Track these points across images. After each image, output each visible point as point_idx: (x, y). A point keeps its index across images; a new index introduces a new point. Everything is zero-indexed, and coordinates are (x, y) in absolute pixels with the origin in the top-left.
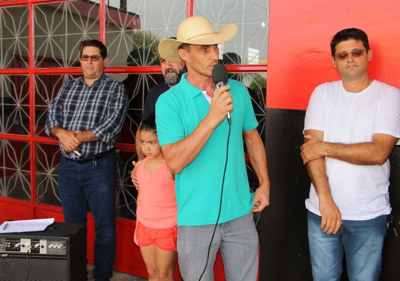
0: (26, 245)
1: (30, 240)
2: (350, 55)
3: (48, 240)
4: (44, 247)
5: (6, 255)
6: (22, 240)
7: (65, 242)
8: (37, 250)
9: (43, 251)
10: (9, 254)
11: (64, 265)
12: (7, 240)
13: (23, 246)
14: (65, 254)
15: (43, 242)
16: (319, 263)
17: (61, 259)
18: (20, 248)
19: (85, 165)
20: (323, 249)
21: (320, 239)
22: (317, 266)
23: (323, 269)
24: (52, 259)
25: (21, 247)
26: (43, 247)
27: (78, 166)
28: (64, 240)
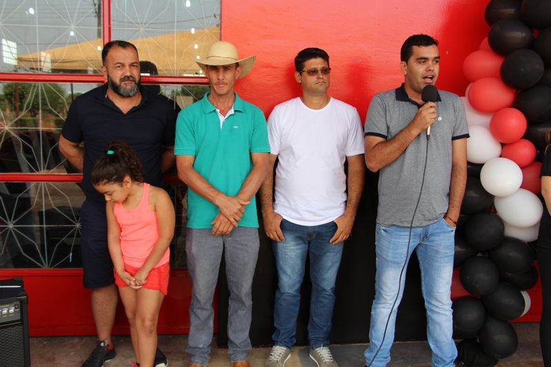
2: (320, 72)
7: (18, 303)
11: (17, 332)
14: (19, 318)
28: (17, 300)
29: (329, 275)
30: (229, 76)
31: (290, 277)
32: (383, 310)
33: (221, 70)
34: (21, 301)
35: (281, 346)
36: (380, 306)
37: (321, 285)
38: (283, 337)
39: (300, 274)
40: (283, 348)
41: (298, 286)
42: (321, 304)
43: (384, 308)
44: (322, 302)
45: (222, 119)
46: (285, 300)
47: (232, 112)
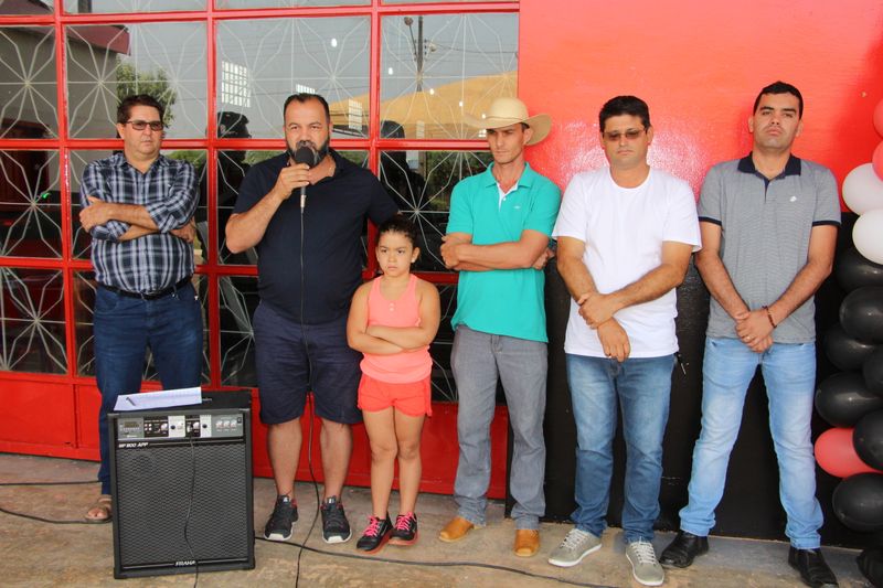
0: (177, 427)
1: (183, 417)
2: (623, 136)
3: (213, 415)
4: (207, 426)
5: (145, 444)
6: (170, 418)
7: (241, 416)
8: (196, 433)
9: (206, 434)
10: (150, 442)
11: (239, 452)
12: (145, 419)
13: (173, 428)
14: (241, 434)
15: (206, 419)
16: (588, 420)
17: (235, 443)
18: (167, 432)
19: (159, 302)
20: (594, 400)
21: (591, 385)
22: (585, 424)
23: (594, 426)
24: (220, 444)
25: (170, 430)
26: (205, 426)
27: (148, 306)
28: (241, 412)
29: (649, 433)
30: (511, 142)
31: (591, 428)
32: (707, 452)
33: (500, 134)
34: (244, 414)
35: (583, 530)
36: (702, 446)
37: (639, 447)
38: (586, 518)
39: (607, 425)
40: (583, 532)
41: (605, 442)
42: (639, 478)
43: (708, 449)
44: (640, 474)
45: (502, 195)
46: (587, 462)
47: (515, 188)
